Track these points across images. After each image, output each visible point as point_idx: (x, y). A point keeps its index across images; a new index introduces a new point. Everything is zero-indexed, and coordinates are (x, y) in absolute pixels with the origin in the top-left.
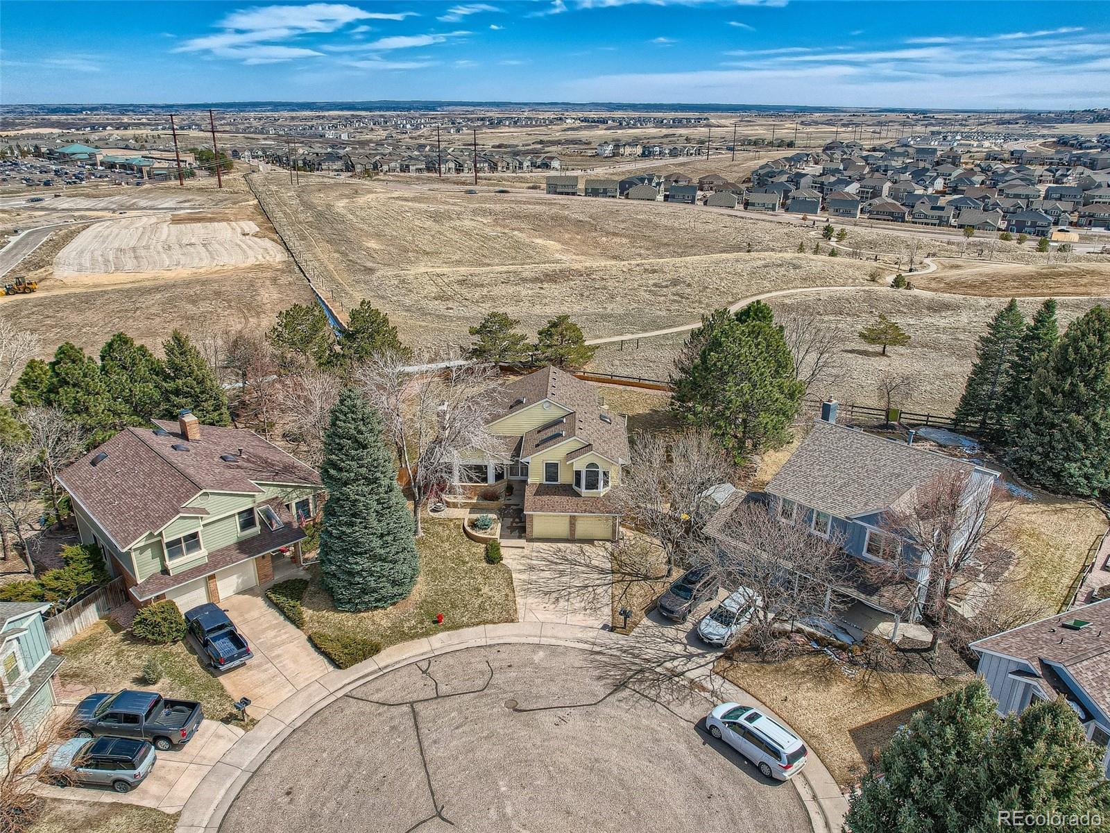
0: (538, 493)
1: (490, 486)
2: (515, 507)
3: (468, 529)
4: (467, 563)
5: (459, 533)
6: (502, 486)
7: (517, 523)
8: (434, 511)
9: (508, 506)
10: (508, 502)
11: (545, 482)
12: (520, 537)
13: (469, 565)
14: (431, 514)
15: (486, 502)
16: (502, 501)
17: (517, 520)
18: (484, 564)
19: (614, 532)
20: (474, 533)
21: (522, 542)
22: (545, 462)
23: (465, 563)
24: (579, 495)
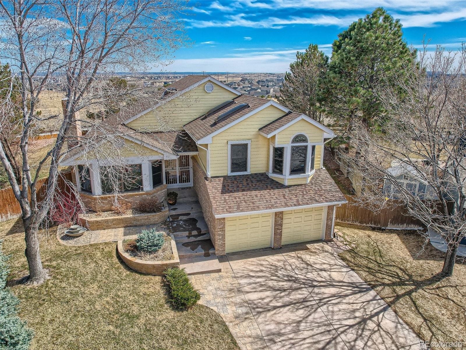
0: (225, 190)
1: (147, 193)
2: (185, 218)
3: (127, 256)
4: (138, 317)
5: (112, 265)
6: (161, 193)
7: (195, 236)
8: (66, 237)
9: (175, 217)
10: (173, 213)
11: (230, 174)
12: (207, 256)
13: (142, 320)
14: (62, 242)
15: (144, 216)
16: (166, 212)
17: (195, 233)
18: (171, 314)
19: (329, 227)
20: (137, 260)
21: (214, 264)
22: (230, 143)
23: (132, 318)
24: (280, 186)
